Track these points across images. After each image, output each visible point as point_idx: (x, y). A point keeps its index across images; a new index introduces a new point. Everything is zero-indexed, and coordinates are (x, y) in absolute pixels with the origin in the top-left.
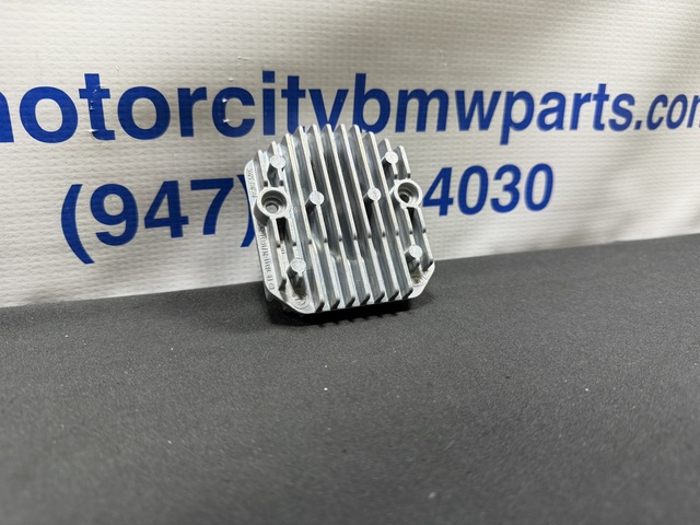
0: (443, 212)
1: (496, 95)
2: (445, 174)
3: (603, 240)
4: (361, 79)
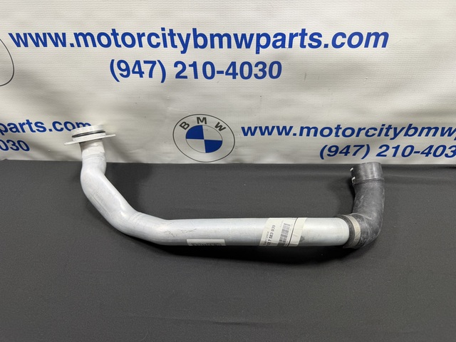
0: (427, 156)
2: (431, 147)
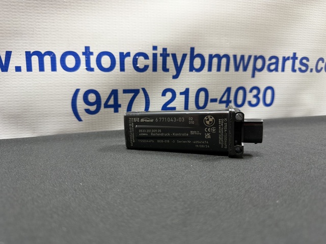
4: (192, 49)
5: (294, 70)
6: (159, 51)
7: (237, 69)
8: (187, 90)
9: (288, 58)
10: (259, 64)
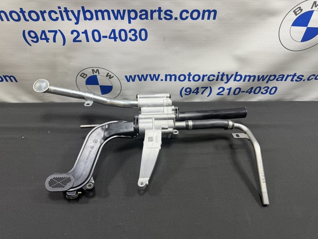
0: (250, 93)
1: (267, 76)
2: (252, 88)
3: (288, 100)
4: (237, 73)
5: (292, 80)
6: (221, 73)
7: (259, 80)
8: (231, 88)
9: (291, 76)
10: (272, 78)
